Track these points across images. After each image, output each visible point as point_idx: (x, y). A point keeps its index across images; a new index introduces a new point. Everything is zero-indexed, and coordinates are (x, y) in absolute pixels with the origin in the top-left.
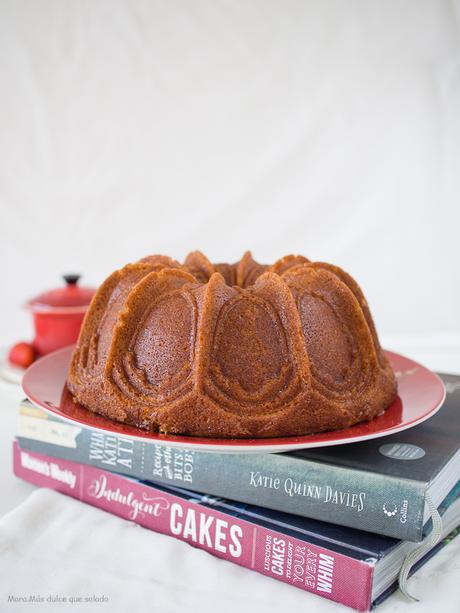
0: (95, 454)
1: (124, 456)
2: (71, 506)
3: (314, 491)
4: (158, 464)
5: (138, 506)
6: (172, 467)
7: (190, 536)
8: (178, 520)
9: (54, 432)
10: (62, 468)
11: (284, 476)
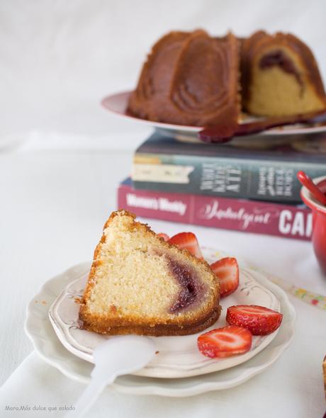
0: (207, 185)
1: (232, 183)
4: (262, 185)
5: (248, 219)
6: (275, 186)
7: (298, 233)
8: (287, 222)
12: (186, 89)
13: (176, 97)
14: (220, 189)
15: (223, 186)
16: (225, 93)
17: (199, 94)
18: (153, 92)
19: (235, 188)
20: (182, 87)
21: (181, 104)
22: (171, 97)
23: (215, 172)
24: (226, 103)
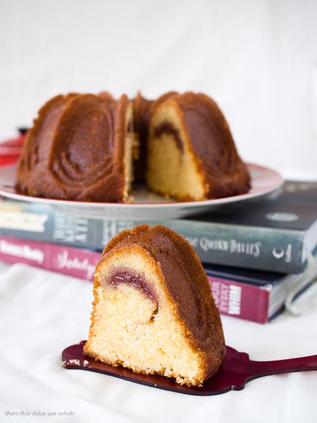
0: (58, 235)
1: (80, 233)
2: (41, 275)
3: (222, 245)
4: (106, 237)
9: (27, 221)
10: (32, 248)
11: (199, 237)
12: (68, 157)
13: (56, 167)
14: (70, 239)
15: (72, 235)
16: (109, 160)
17: (82, 162)
18: (37, 161)
19: (82, 238)
20: (63, 154)
21: (61, 174)
22: (51, 167)
23: (66, 221)
24: (110, 172)
